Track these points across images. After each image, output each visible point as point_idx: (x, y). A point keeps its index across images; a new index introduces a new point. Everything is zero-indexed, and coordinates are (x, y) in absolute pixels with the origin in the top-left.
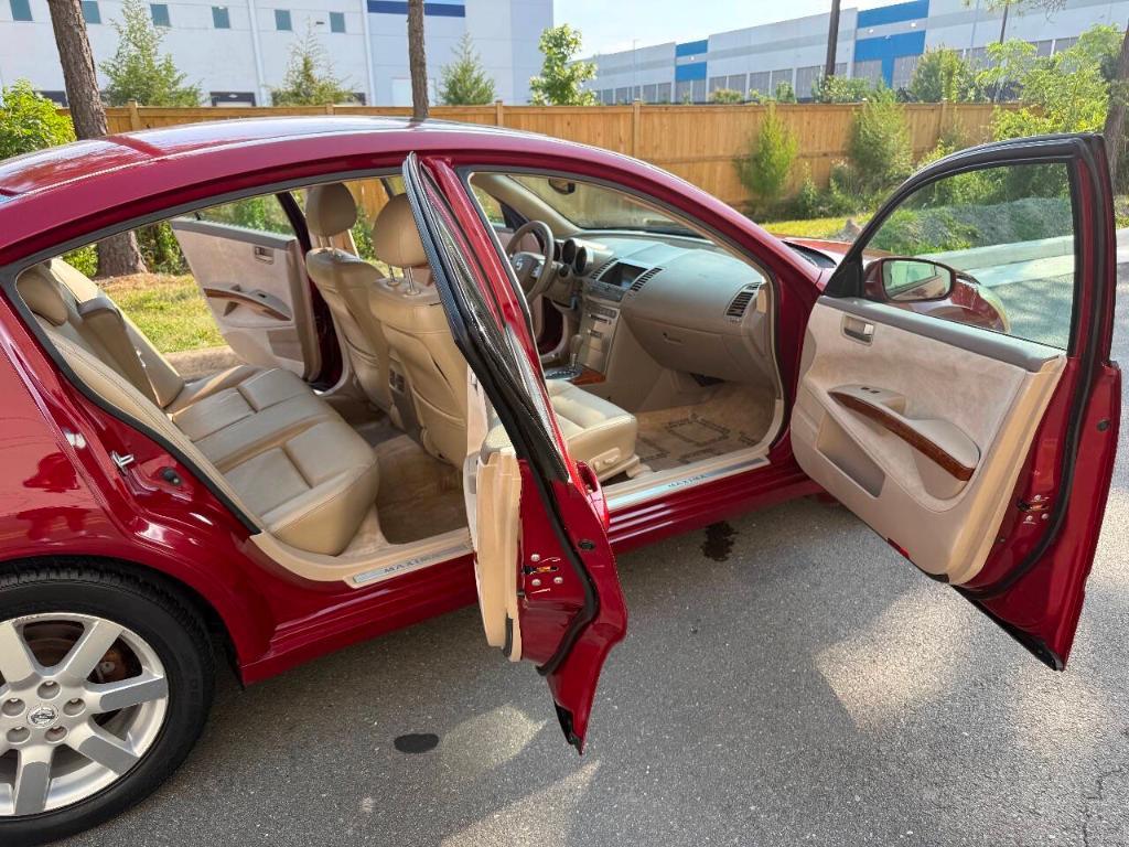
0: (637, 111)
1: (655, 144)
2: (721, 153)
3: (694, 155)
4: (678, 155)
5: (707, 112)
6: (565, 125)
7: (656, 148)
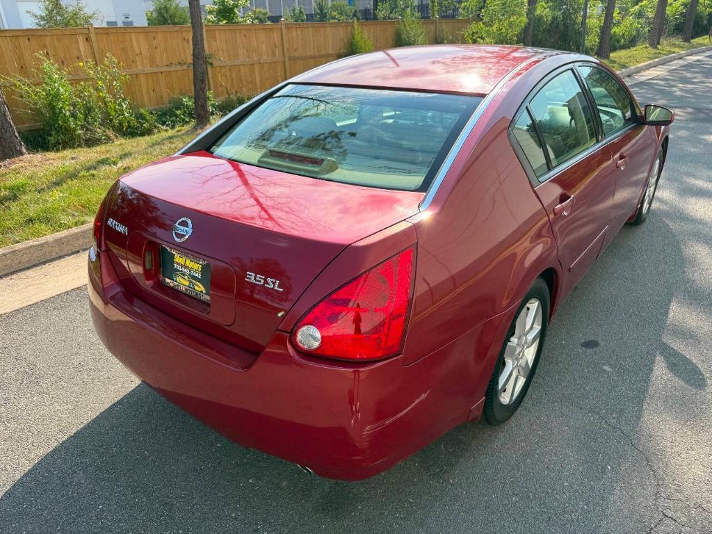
0: (284, 27)
1: (295, 47)
2: (331, 52)
3: (316, 53)
4: (308, 54)
5: (322, 27)
6: (243, 36)
7: (296, 50)
